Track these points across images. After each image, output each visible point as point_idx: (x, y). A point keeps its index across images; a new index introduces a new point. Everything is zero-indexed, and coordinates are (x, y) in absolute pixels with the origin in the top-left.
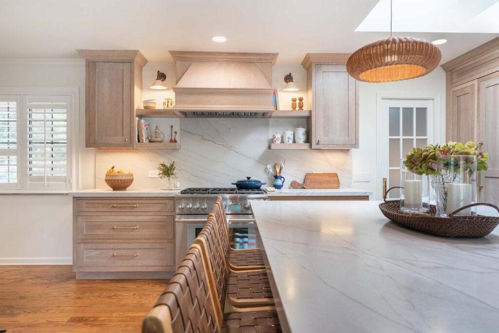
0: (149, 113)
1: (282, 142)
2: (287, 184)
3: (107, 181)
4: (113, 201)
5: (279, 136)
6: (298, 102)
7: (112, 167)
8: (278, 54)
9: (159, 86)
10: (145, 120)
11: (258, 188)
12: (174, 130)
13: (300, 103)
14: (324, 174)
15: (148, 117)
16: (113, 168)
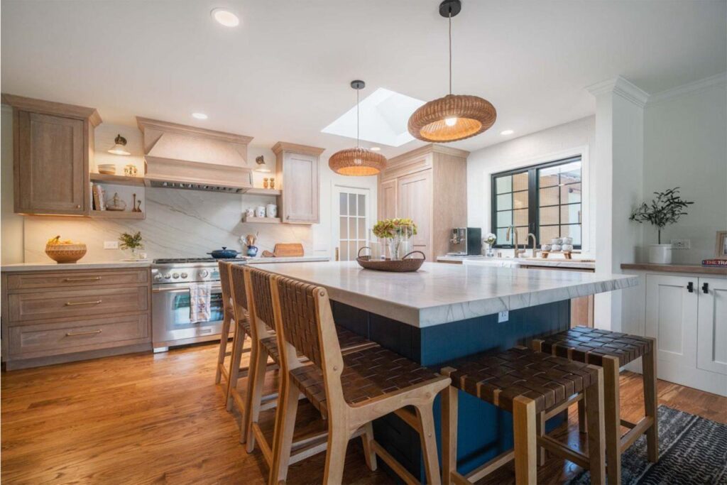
0: (106, 178)
1: (255, 216)
2: (259, 253)
3: (48, 252)
4: (64, 275)
5: (251, 211)
6: (269, 182)
7: (56, 236)
8: (253, 138)
9: (120, 150)
10: (102, 186)
11: (234, 257)
12: (137, 198)
13: (271, 183)
14: (290, 245)
15: (105, 183)
16: (58, 237)
